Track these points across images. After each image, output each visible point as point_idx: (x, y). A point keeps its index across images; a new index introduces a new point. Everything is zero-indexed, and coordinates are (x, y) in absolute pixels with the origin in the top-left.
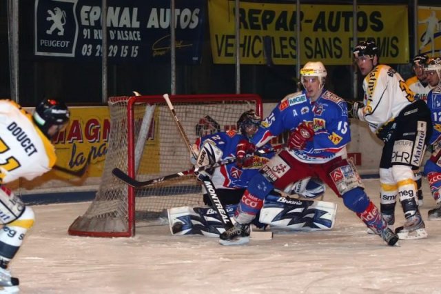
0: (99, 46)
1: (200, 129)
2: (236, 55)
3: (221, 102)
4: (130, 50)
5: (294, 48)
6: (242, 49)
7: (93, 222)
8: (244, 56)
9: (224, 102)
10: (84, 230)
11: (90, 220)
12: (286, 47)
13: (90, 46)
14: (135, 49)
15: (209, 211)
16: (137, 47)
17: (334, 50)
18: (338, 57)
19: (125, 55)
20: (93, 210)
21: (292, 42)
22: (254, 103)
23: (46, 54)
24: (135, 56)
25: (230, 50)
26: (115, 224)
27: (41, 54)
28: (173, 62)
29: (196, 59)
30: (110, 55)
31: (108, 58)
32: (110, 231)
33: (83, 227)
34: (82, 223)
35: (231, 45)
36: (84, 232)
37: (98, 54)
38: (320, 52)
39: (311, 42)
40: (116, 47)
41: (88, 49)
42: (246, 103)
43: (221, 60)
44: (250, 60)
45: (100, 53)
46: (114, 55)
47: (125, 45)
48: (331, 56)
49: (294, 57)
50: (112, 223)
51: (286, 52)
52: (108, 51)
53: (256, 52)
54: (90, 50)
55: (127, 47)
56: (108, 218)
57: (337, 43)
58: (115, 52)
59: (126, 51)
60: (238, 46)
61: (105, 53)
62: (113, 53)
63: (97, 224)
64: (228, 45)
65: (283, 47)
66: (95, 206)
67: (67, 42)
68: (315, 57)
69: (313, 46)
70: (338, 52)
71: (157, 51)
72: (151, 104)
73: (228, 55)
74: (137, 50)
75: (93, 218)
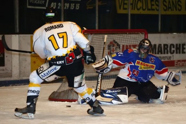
0: (59, 4)
1: (110, 46)
2: (128, 9)
3: (126, 33)
4: (75, 6)
5: (158, 5)
6: (131, 6)
7: (62, 94)
8: (132, 9)
9: (128, 33)
10: (57, 98)
11: (60, 93)
12: (153, 5)
13: (55, 3)
14: (78, 6)
15: (108, 91)
16: (79, 4)
17: (178, 6)
18: (180, 10)
19: (73, 8)
20: (62, 88)
21: (157, 3)
22: (143, 33)
23: (33, 7)
24: (78, 9)
25: (125, 6)
26: (73, 95)
27: (30, 7)
28: (97, 12)
29: (108, 11)
30: (65, 8)
31: (64, 10)
32: (71, 99)
33: (57, 96)
34: (56, 95)
35: (126, 4)
36: (58, 99)
37: (59, 8)
38: (170, 8)
39: (166, 3)
40: (68, 4)
41: (54, 5)
42: (139, 34)
43: (121, 11)
44: (136, 12)
45: (60, 7)
46: (67, 8)
47: (73, 3)
48: (176, 10)
49: (158, 10)
50: (72, 95)
51: (154, 7)
52: (64, 6)
53: (139, 7)
54: (55, 6)
55: (74, 4)
56: (70, 92)
57: (179, 3)
58: (68, 7)
59: (73, 7)
60: (130, 4)
61: (63, 7)
62: (67, 7)
63: (64, 95)
64: (125, 4)
65: (152, 5)
66: (62, 86)
67: (44, 1)
68: (168, 10)
69: (167, 5)
70: (180, 8)
71: (89, 6)
72: (91, 34)
73: (124, 9)
74: (79, 6)
75: (62, 92)
